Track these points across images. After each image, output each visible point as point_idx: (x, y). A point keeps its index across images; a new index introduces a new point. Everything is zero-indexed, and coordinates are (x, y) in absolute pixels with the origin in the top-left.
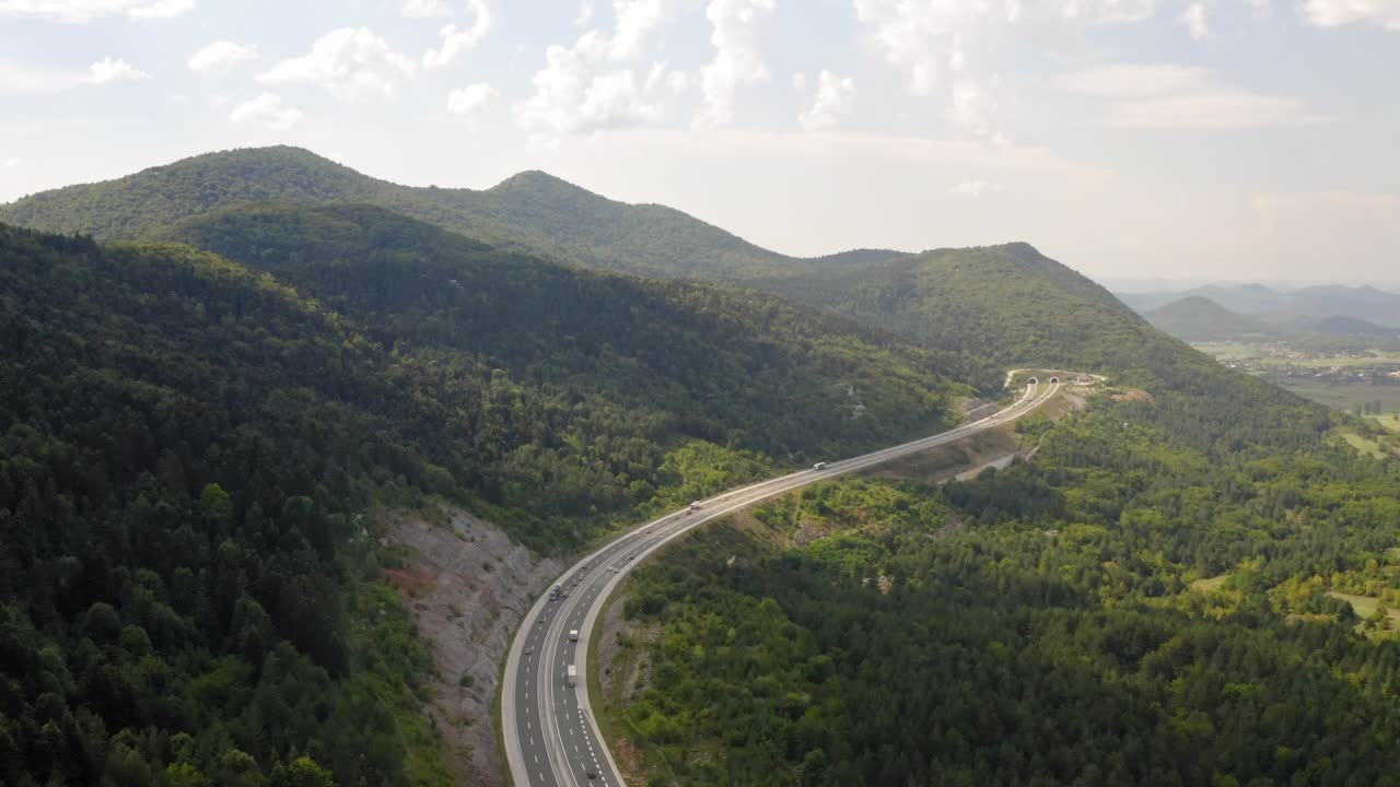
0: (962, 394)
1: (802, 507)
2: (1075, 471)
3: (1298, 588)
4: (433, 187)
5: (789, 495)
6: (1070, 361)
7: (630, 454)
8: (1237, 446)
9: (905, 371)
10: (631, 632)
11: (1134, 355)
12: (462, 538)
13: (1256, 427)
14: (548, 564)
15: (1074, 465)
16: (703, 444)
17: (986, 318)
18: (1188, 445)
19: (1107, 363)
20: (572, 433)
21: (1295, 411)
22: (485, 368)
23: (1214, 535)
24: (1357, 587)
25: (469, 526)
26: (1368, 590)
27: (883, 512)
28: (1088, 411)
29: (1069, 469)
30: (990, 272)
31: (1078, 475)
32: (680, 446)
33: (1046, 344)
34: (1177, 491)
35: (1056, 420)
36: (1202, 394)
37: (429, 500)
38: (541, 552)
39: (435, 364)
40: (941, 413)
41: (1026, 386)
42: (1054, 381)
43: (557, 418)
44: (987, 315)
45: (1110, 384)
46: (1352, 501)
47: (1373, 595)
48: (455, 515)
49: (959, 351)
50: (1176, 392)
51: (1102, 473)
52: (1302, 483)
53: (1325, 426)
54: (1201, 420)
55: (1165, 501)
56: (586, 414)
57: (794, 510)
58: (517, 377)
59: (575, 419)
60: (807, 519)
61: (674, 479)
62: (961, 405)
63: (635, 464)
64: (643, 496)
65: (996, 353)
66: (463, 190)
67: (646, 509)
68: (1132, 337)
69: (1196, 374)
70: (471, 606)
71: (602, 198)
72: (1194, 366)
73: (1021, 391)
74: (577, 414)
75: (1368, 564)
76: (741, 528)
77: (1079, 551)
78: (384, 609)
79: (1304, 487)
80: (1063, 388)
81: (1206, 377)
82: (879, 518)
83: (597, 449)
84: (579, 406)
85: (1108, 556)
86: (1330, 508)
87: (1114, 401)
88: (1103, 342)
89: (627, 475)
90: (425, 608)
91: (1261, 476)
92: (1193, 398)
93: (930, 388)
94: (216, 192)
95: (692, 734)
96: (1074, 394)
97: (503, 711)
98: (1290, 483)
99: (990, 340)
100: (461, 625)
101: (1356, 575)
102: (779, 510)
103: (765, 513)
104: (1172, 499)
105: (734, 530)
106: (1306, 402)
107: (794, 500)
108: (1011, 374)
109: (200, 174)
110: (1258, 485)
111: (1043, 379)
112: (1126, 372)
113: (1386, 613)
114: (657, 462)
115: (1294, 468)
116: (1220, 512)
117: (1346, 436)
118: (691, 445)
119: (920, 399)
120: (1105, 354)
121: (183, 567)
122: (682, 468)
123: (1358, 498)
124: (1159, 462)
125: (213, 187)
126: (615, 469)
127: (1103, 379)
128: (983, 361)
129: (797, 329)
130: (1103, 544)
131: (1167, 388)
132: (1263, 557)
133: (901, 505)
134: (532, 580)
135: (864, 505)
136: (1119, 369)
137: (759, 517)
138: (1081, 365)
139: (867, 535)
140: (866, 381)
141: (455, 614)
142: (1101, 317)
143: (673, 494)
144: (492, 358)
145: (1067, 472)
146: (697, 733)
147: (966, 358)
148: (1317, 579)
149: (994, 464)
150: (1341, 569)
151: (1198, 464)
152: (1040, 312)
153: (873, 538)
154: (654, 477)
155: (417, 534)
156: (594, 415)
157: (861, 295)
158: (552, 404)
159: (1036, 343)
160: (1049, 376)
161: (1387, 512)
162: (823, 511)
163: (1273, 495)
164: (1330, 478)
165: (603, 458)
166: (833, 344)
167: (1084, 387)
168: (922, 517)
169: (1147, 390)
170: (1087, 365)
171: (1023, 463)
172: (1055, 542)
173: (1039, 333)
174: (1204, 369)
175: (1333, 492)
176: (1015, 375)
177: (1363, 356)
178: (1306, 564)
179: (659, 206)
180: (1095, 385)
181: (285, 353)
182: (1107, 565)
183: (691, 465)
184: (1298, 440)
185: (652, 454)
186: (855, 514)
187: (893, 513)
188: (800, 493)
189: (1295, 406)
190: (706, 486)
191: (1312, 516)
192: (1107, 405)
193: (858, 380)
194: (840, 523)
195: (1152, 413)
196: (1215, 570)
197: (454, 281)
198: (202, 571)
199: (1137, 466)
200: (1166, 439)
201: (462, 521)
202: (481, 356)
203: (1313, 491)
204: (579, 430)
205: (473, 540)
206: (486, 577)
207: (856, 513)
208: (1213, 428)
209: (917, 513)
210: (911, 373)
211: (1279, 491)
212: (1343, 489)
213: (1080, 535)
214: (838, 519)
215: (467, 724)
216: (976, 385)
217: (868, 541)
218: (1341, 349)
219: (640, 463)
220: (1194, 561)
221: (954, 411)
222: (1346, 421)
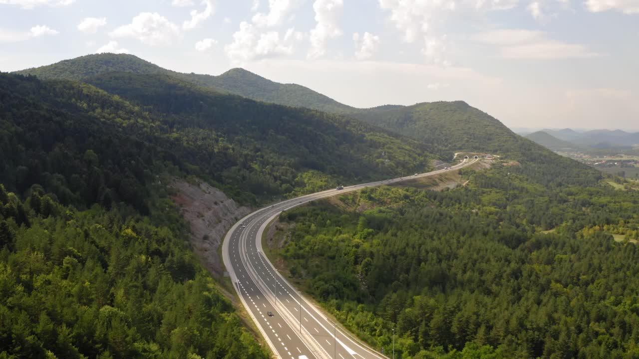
0: (434, 158)
1: (361, 197)
2: (485, 190)
3: (588, 231)
4: (192, 73)
5: (355, 192)
6: (483, 149)
7: (282, 173)
8: (560, 185)
9: (408, 147)
10: (282, 226)
11: (513, 147)
12: (204, 191)
13: (568, 177)
14: (243, 209)
15: (485, 187)
16: (316, 172)
17: (445, 130)
18: (537, 182)
19: (500, 150)
20: (256, 164)
21: (586, 171)
22: (216, 137)
23: (549, 214)
24: (616, 230)
25: (208, 188)
26: (620, 231)
27: (398, 200)
28: (491, 169)
29: (483, 189)
30: (447, 111)
31: (487, 192)
32: (304, 172)
33: (472, 141)
34: (532, 198)
35: (477, 171)
36: (544, 163)
37: (189, 177)
38: (240, 203)
39: (193, 135)
40: (424, 166)
41: (463, 159)
42: (476, 158)
43: (249, 157)
44: (445, 129)
45: (501, 159)
46: (612, 204)
47: (623, 234)
48: (201, 183)
49: (432, 143)
50: (531, 163)
51: (498, 191)
52: (590, 197)
53: (599, 178)
54: (543, 174)
55: (527, 202)
56: (262, 157)
57: (357, 198)
58: (231, 142)
59: (257, 158)
60: (363, 202)
61: (302, 184)
62: (434, 163)
63: (284, 177)
64: (288, 190)
65: (450, 145)
66: (206, 75)
67: (289, 196)
68: (512, 139)
69: (541, 155)
70: (208, 214)
71: (270, 81)
72: (540, 152)
73: (461, 161)
74: (257, 156)
75: (620, 222)
76: (332, 203)
77: (488, 217)
78: (168, 207)
79: (591, 198)
80: (480, 160)
81: (545, 157)
82: (396, 202)
83: (267, 171)
84: (259, 153)
85: (501, 220)
86: (602, 206)
87: (503, 166)
88: (499, 141)
89: (281, 182)
90: (187, 211)
91: (570, 194)
92: (539, 165)
93: (419, 155)
94: (93, 71)
95: (310, 255)
96: (485, 162)
97: (223, 252)
98: (584, 196)
99: (446, 140)
100: (204, 220)
101: (615, 226)
102: (350, 197)
103: (344, 198)
104: (530, 201)
105: (329, 203)
106: (591, 168)
107: (357, 194)
108: (456, 154)
109: (86, 63)
110: (569, 197)
111: (471, 157)
112: (509, 153)
113: (629, 240)
114: (294, 177)
115: (586, 191)
116: (552, 207)
117: (609, 183)
118: (310, 172)
119: (415, 159)
120: (499, 146)
121: (75, 173)
122: (306, 181)
123: (615, 203)
124: (524, 188)
125: (92, 69)
126: (276, 178)
127: (498, 156)
128: (444, 148)
129: (359, 129)
130: (499, 215)
131: (528, 161)
132: (572, 220)
133: (406, 197)
134: (237, 213)
135: (389, 197)
136: (506, 153)
137: (341, 200)
138: (488, 151)
139: (391, 208)
140: (390, 151)
141: (200, 215)
142: (498, 130)
143: (302, 190)
144: (219, 133)
145: (483, 191)
146: (312, 255)
147: (436, 147)
148: (597, 227)
149: (449, 186)
150: (608, 223)
151: (542, 189)
152: (470, 128)
153: (393, 209)
154: (293, 183)
155: (184, 186)
156: (266, 157)
157: (388, 121)
158: (246, 152)
159: (467, 141)
160: (473, 155)
161: (628, 207)
162: (371, 198)
163: (576, 201)
164: (602, 195)
165: (270, 174)
166: (375, 136)
167: (489, 160)
168: (416, 202)
169: (518, 161)
170: (491, 150)
171: (462, 186)
172: (477, 214)
173: (469, 137)
174: (545, 153)
175: (604, 200)
176: (458, 155)
177: (617, 157)
178: (592, 221)
179: (296, 85)
180: (495, 159)
181: (124, 125)
182: (501, 223)
183: (310, 180)
184: (587, 183)
185: (292, 173)
186: (385, 201)
187: (403, 200)
188: (360, 191)
189: (586, 169)
190: (317, 188)
191: (593, 210)
192: (501, 167)
193: (387, 150)
194: (378, 204)
195: (521, 170)
196: (550, 226)
197: (202, 102)
198: (84, 176)
199: (514, 189)
200: (527, 180)
201: (204, 186)
202: (214, 132)
203: (594, 199)
204: (258, 163)
205: (209, 193)
206: (216, 207)
207: (386, 199)
208: (549, 177)
209: (413, 201)
210: (411, 149)
211: (578, 200)
212: (608, 199)
213: (488, 211)
214: (377, 202)
215: (206, 251)
216: (441, 155)
217: (391, 211)
218: (606, 154)
219: (287, 177)
220: (540, 224)
221: (430, 165)
222: (609, 176)
